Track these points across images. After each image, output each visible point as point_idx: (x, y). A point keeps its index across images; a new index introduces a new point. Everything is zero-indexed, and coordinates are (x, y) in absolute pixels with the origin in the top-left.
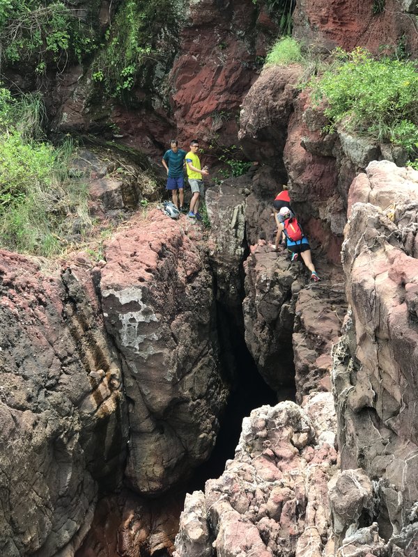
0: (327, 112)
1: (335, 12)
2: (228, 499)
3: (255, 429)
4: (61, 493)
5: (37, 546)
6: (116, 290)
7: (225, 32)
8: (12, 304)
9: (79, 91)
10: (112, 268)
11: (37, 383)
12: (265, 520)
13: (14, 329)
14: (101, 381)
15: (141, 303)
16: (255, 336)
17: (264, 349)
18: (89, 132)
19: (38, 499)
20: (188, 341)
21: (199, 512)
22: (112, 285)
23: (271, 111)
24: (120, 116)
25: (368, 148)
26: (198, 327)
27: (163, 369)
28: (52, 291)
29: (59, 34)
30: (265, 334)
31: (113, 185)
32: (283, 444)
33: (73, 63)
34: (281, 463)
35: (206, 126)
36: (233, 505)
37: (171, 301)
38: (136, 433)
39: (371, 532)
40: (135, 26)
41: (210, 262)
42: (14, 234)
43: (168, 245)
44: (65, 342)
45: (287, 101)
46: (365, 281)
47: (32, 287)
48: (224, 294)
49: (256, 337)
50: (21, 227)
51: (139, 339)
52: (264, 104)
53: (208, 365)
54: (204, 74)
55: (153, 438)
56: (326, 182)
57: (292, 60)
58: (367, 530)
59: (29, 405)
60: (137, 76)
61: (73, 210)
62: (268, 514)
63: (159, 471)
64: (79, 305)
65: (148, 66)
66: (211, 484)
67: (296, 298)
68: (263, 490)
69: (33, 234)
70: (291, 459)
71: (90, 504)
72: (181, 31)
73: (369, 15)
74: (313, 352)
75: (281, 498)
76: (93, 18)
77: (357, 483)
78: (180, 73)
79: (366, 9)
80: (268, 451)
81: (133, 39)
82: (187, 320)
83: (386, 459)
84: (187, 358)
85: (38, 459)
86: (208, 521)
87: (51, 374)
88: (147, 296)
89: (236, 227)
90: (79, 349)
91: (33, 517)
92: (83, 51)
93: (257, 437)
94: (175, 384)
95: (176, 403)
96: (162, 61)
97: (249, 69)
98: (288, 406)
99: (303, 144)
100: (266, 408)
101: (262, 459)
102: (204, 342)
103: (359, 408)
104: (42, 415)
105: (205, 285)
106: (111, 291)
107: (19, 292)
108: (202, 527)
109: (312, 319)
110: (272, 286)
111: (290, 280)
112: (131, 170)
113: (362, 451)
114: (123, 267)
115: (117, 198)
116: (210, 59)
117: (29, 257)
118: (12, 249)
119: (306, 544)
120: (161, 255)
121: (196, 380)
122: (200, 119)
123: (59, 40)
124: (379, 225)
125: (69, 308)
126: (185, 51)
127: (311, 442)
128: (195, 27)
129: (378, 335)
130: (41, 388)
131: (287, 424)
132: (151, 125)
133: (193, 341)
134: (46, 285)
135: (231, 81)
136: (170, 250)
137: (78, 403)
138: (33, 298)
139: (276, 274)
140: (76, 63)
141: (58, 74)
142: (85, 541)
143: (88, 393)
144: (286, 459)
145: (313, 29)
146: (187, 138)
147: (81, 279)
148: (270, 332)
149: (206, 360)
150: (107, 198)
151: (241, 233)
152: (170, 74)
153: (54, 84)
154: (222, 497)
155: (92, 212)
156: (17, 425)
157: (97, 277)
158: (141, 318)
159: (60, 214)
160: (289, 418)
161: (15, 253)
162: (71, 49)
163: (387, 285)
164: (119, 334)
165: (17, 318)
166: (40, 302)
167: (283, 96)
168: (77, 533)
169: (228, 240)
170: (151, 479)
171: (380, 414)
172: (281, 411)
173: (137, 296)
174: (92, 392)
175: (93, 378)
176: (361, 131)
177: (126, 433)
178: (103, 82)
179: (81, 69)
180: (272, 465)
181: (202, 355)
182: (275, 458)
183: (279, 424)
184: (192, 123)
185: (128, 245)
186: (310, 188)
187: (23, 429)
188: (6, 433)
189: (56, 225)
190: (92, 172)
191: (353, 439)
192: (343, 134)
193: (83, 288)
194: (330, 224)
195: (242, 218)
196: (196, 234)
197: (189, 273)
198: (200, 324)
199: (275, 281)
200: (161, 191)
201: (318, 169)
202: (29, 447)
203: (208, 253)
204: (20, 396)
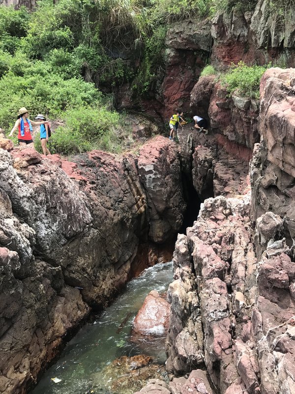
0: (228, 89)
1: (228, 54)
2: (197, 235)
3: (206, 208)
4: (125, 241)
5: (116, 261)
6: (144, 166)
7: (184, 67)
8: (104, 170)
9: (128, 93)
10: (142, 158)
11: (115, 200)
12: (214, 244)
13: (106, 180)
14: (139, 200)
15: (153, 171)
16: (197, 183)
17: (201, 188)
18: (132, 109)
19: (116, 243)
20: (171, 186)
21: (184, 241)
22: (142, 164)
23: (203, 93)
24: (143, 103)
25: (246, 101)
26: (175, 180)
27: (162, 195)
28: (119, 166)
29: (120, 71)
30: (201, 182)
31: (142, 128)
32: (219, 214)
33: (126, 82)
34: (218, 222)
35: (176, 104)
36: (200, 238)
37: (165, 170)
38: (152, 220)
39: (282, 243)
40: (149, 66)
41: (179, 156)
42: (105, 145)
43: (163, 149)
44: (125, 185)
45: (210, 89)
46: (278, 113)
47: (112, 164)
48: (185, 168)
49: (198, 183)
50: (107, 142)
51: (153, 185)
52: (200, 91)
53: (179, 195)
54: (176, 84)
55: (159, 222)
56: (227, 119)
57: (211, 74)
58: (280, 241)
59: (112, 208)
60: (150, 86)
61: (127, 137)
62: (215, 242)
63: (161, 234)
64: (130, 172)
65: (154, 82)
66: (189, 229)
67: (214, 166)
68: (212, 232)
69: (112, 145)
70: (223, 220)
71: (136, 246)
72: (166, 67)
73: (242, 54)
74: (222, 186)
75: (221, 235)
76: (132, 64)
77: (274, 218)
78: (166, 84)
79: (241, 51)
80: (213, 217)
81: (148, 71)
82: (170, 178)
83: (286, 208)
84: (171, 192)
85: (116, 228)
86: (188, 245)
87: (120, 197)
88: (155, 168)
89: (189, 142)
90: (130, 188)
91: (115, 250)
92: (129, 77)
93: (207, 211)
94: (166, 201)
95: (167, 209)
96: (159, 80)
97: (193, 81)
98: (221, 198)
99: (217, 104)
100: (211, 199)
101: (210, 220)
102: (178, 186)
103: (267, 186)
104: (117, 212)
105: (177, 164)
106: (142, 166)
107: (107, 166)
108: (186, 247)
109: (221, 174)
110: (204, 162)
111: (212, 160)
112: (148, 123)
113: (271, 205)
114: (146, 157)
115: (143, 132)
116: (178, 78)
117: (110, 154)
118: (104, 151)
119: (237, 253)
120: (160, 153)
121: (175, 200)
122: (174, 102)
123: (120, 73)
124: (283, 88)
125: (126, 173)
126: (168, 75)
127: (231, 214)
128: (172, 65)
130: (116, 202)
131: (221, 206)
132: (155, 106)
133: (173, 185)
134: (117, 164)
135: (186, 86)
136: (164, 151)
137: (130, 208)
138: (112, 168)
139: (206, 158)
140: (127, 82)
141: (120, 86)
142: (134, 259)
143: (134, 204)
144: (221, 220)
145: (219, 61)
146: (169, 110)
147: (131, 162)
148: (203, 181)
149: (178, 193)
150: (139, 132)
151: (191, 145)
152: (162, 85)
153: (118, 91)
154: (194, 234)
155: (134, 138)
156: (108, 215)
157: (136, 161)
158: (153, 177)
159: (122, 138)
160: (222, 203)
161: (105, 152)
162: (125, 77)
163: (291, 114)
164: (145, 183)
165: (106, 175)
166: (115, 170)
167: (208, 87)
168: (131, 256)
169: (186, 148)
170: (158, 237)
171: (280, 188)
172: (218, 200)
173: (152, 168)
174: (135, 204)
175: (136, 199)
176: (242, 95)
177: (149, 220)
178: (137, 89)
179: (128, 84)
180: (215, 223)
181: (176, 191)
182: (216, 220)
183: (217, 205)
184: (171, 104)
185: (148, 149)
186: (220, 122)
187: (110, 217)
188: (103, 217)
189: (121, 142)
190: (134, 123)
191: (265, 201)
192: (235, 97)
193: (132, 165)
194: (228, 136)
195: (191, 139)
196: (173, 145)
197: (171, 160)
198: (176, 179)
199: (206, 160)
200: (160, 130)
201: (223, 114)
202: (112, 223)
203: (178, 152)
204: (108, 204)
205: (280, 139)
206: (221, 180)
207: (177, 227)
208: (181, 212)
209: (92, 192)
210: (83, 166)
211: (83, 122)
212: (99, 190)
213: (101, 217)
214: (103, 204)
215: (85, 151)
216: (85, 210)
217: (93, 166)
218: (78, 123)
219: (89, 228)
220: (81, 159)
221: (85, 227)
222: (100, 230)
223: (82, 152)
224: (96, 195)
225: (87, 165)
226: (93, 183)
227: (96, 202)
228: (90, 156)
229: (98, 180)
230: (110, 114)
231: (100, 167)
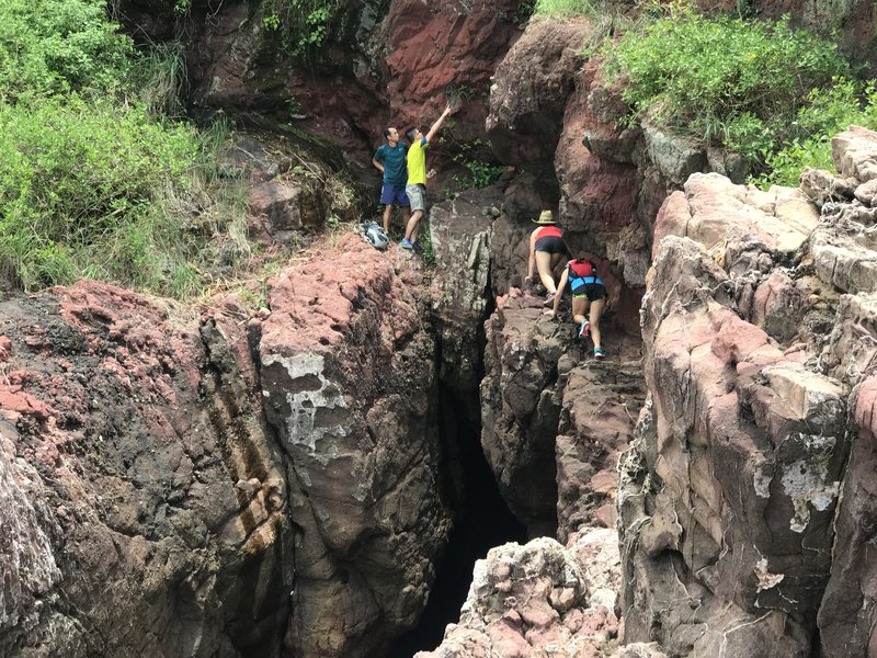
0: (627, 95)
3: (492, 579)
6: (284, 355)
8: (121, 370)
9: (239, 45)
10: (279, 322)
11: (155, 494)
13: (123, 409)
14: (254, 496)
15: (322, 378)
16: (497, 437)
17: (510, 459)
18: (253, 108)
20: (393, 440)
22: (278, 348)
23: (539, 88)
24: (302, 86)
25: (687, 153)
26: (408, 418)
27: (352, 481)
28: (184, 352)
30: (512, 435)
31: (287, 192)
32: (535, 603)
34: (530, 633)
35: (436, 107)
37: (369, 376)
38: (304, 579)
41: (433, 320)
42: (129, 262)
43: (369, 290)
44: (201, 433)
45: (565, 74)
46: (675, 355)
47: (154, 345)
48: (452, 369)
49: (498, 439)
50: (140, 251)
51: (317, 434)
52: (528, 76)
53: (422, 480)
54: (437, 25)
55: (331, 589)
56: (619, 202)
57: (576, 11)
59: (141, 527)
60: (332, 24)
61: (222, 229)
63: (337, 640)
64: (225, 376)
65: (350, 10)
66: (422, 657)
67: (565, 381)
69: (159, 262)
70: (548, 627)
74: (586, 466)
78: (400, 23)
80: (513, 614)
82: (391, 408)
83: (695, 630)
84: (390, 467)
85: (151, 613)
87: (177, 482)
88: (332, 367)
89: (476, 266)
90: (222, 446)
93: (496, 591)
94: (368, 506)
95: (370, 537)
96: (373, 3)
97: (508, 22)
98: (547, 546)
99: (586, 142)
100: (512, 547)
101: (502, 624)
102: (419, 443)
103: (656, 551)
104: (160, 544)
105: (422, 354)
106: (276, 357)
107: (133, 351)
109: (587, 415)
110: (527, 361)
111: (556, 352)
112: (315, 171)
113: (658, 616)
114: (296, 320)
115: (293, 212)
116: (447, 4)
117: (150, 298)
118: (125, 285)
120: (356, 305)
121: (402, 501)
122: (427, 96)
124: (701, 271)
125: (209, 380)
127: (579, 602)
129: (691, 439)
130: (161, 502)
131: (544, 573)
132: (350, 102)
133: (400, 441)
134: (175, 342)
135: (479, 39)
136: (371, 297)
137: (217, 528)
138: (154, 361)
139: (535, 343)
140: (239, 1)
141: (208, 16)
143: (233, 513)
144: (539, 627)
147: (231, 336)
148: (522, 433)
149: (419, 470)
150: (276, 212)
151: (483, 277)
152: (384, 24)
153: (202, 31)
155: (252, 233)
156: (122, 557)
157: (255, 334)
158: (320, 402)
159: (203, 233)
160: (547, 564)
161: (130, 291)
163: (709, 364)
164: (286, 425)
165: (128, 391)
166: (165, 368)
167: (560, 65)
169: (462, 286)
170: (324, 653)
171: (689, 562)
172: (535, 553)
173: (316, 366)
174: (238, 512)
175: (241, 491)
176: (678, 126)
177: (289, 581)
178: (279, 31)
179: (245, 9)
180: (517, 635)
181: (412, 463)
182: (522, 625)
183: (531, 573)
184: (415, 101)
185: (306, 287)
186: (593, 211)
187: (130, 565)
188: (104, 568)
189: (195, 251)
190: (254, 171)
191: (645, 597)
192: (650, 130)
193: (233, 349)
194: (622, 268)
195: (486, 253)
196: (412, 274)
197: (398, 334)
198: (413, 415)
199: (533, 353)
200: (361, 206)
201: (608, 182)
202: (138, 592)
203: (430, 305)
204: (128, 514)
205: (681, 430)
206: (583, 439)
207: (406, 611)
208: (427, 550)
209: (67, 461)
210: (36, 349)
211: (47, 163)
212: (93, 455)
213: (94, 567)
214: (104, 512)
215: (46, 280)
216: (34, 537)
217: (74, 349)
218: (25, 168)
219: (45, 612)
220: (32, 320)
221: (27, 608)
222: (88, 621)
223: (34, 289)
224: (80, 473)
225: (50, 347)
226: (72, 424)
227: (80, 505)
228: (67, 307)
229: (91, 409)
230: (160, 136)
231: (105, 353)
